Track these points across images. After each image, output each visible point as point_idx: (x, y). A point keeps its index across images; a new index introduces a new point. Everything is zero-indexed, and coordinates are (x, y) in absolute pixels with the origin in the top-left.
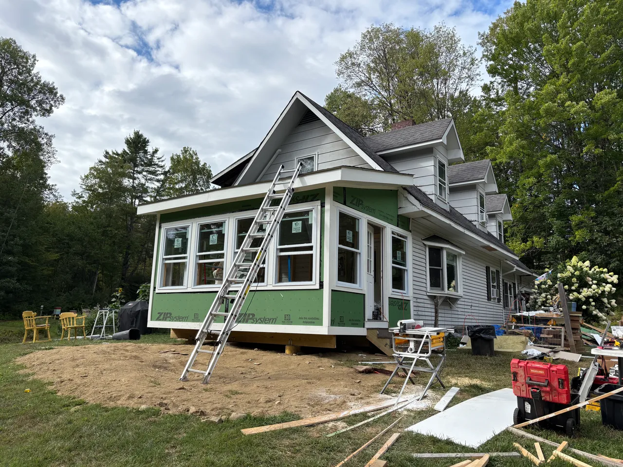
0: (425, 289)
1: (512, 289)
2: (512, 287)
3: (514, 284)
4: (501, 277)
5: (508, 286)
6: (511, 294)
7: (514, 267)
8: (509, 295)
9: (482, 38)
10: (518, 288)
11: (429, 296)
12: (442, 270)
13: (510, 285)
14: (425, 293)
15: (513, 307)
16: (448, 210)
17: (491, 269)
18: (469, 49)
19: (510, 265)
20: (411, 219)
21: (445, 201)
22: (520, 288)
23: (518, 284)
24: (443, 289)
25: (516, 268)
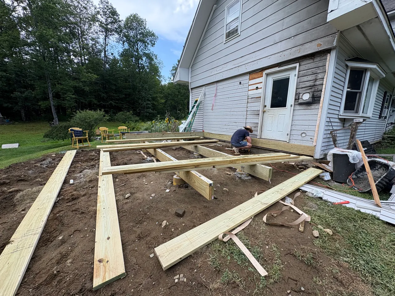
0: (337, 112)
11: (340, 119)
12: (361, 93)
14: (337, 116)
17: (388, 94)
24: (357, 112)
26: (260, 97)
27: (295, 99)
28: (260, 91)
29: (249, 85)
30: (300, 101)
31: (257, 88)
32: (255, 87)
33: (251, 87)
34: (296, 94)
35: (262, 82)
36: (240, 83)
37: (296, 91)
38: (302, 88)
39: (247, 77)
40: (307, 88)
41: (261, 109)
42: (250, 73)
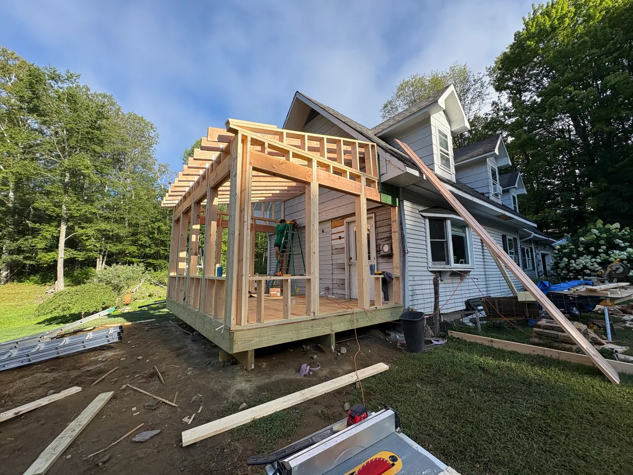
0: (425, 265)
1: (530, 253)
2: (529, 250)
3: (531, 249)
4: (519, 244)
5: (526, 250)
6: (528, 257)
7: (532, 234)
8: (527, 258)
9: (489, 70)
10: (535, 251)
11: (431, 272)
12: (447, 242)
13: (527, 250)
14: (426, 269)
15: (531, 268)
16: (454, 181)
17: (508, 237)
18: (478, 75)
19: (527, 232)
20: (401, 188)
21: (450, 171)
22: (537, 251)
23: (535, 248)
24: (448, 263)
25: (534, 234)
26: (344, 248)
27: (377, 251)
28: (343, 241)
29: (332, 234)
30: (382, 253)
31: (340, 238)
32: (337, 236)
33: (334, 237)
34: (377, 245)
35: (343, 231)
36: (323, 231)
37: (376, 243)
38: (381, 239)
39: (329, 224)
40: (385, 240)
41: (346, 261)
42: (332, 220)
